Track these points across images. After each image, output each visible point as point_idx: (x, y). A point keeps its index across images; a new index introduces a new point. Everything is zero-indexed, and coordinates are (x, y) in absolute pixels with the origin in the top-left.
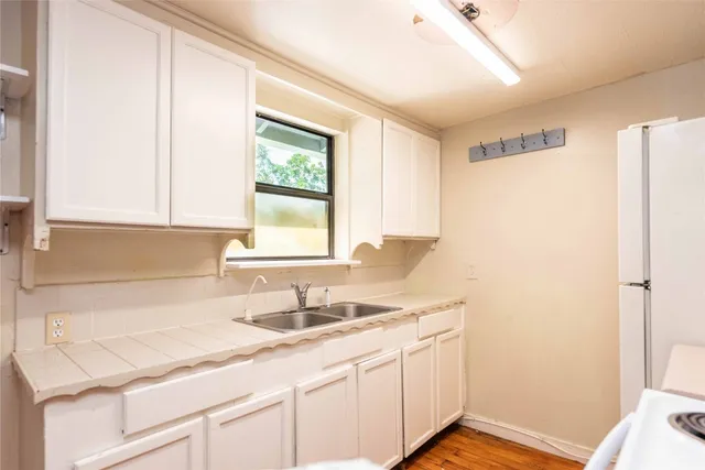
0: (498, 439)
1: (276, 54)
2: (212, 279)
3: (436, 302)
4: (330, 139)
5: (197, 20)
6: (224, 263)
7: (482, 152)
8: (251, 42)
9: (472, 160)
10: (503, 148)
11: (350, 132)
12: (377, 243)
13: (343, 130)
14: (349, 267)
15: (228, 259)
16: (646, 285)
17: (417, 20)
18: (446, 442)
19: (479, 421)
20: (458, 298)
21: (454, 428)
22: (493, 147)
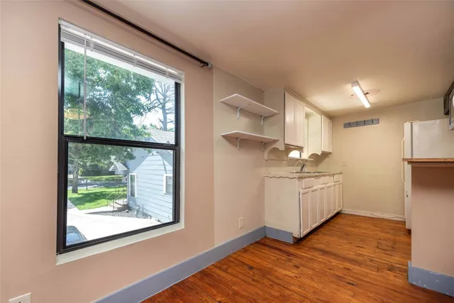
7: (349, 125)
9: (345, 127)
10: (357, 124)
12: (319, 154)
14: (307, 161)
20: (340, 172)
21: (338, 214)
22: (353, 123)
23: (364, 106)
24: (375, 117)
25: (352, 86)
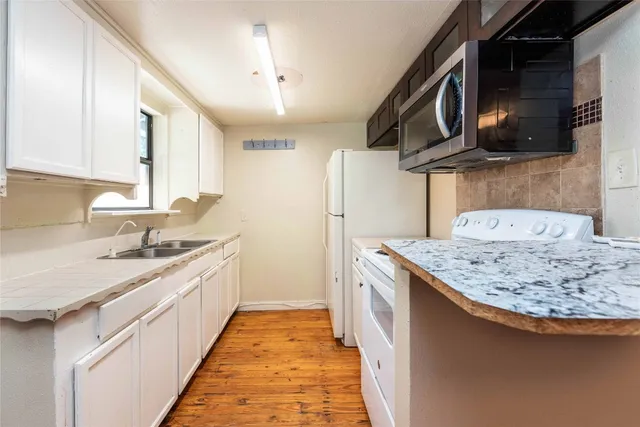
0: (261, 311)
1: (150, 56)
2: (79, 226)
3: (229, 237)
4: (150, 118)
5: (107, 18)
6: (91, 212)
7: (251, 145)
8: (138, 44)
9: (245, 148)
10: (264, 145)
11: (169, 117)
12: (194, 198)
13: (163, 113)
14: (168, 215)
15: (94, 209)
16: (343, 216)
17: (256, 73)
18: (233, 322)
19: (250, 305)
20: (236, 233)
21: (236, 313)
22: (258, 142)
23: (275, 111)
24: (289, 138)
25: (255, 33)
